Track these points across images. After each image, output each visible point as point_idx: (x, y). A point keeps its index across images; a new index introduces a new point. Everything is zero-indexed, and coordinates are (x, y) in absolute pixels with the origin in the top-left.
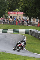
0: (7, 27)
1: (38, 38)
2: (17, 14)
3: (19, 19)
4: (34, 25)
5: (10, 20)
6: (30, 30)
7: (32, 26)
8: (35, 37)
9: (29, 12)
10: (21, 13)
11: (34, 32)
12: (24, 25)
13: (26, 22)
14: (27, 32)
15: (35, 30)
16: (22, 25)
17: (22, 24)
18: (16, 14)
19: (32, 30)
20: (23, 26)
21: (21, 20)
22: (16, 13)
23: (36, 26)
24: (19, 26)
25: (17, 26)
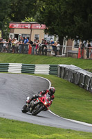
0: (8, 60)
1: (78, 84)
2: (31, 28)
3: (35, 40)
4: (69, 55)
5: (15, 42)
6: (61, 65)
7: (66, 56)
8: (73, 82)
9: (57, 25)
10: (39, 26)
11: (69, 71)
12: (46, 55)
13: (51, 48)
14: (53, 71)
15: (72, 67)
16: (43, 54)
17: (43, 51)
18: (28, 28)
19: (65, 66)
20: (44, 57)
21: (40, 43)
22: (29, 26)
23: (74, 57)
24: (36, 57)
25: (30, 56)
